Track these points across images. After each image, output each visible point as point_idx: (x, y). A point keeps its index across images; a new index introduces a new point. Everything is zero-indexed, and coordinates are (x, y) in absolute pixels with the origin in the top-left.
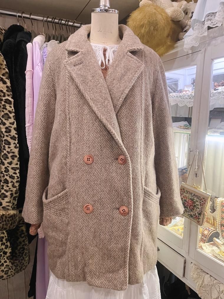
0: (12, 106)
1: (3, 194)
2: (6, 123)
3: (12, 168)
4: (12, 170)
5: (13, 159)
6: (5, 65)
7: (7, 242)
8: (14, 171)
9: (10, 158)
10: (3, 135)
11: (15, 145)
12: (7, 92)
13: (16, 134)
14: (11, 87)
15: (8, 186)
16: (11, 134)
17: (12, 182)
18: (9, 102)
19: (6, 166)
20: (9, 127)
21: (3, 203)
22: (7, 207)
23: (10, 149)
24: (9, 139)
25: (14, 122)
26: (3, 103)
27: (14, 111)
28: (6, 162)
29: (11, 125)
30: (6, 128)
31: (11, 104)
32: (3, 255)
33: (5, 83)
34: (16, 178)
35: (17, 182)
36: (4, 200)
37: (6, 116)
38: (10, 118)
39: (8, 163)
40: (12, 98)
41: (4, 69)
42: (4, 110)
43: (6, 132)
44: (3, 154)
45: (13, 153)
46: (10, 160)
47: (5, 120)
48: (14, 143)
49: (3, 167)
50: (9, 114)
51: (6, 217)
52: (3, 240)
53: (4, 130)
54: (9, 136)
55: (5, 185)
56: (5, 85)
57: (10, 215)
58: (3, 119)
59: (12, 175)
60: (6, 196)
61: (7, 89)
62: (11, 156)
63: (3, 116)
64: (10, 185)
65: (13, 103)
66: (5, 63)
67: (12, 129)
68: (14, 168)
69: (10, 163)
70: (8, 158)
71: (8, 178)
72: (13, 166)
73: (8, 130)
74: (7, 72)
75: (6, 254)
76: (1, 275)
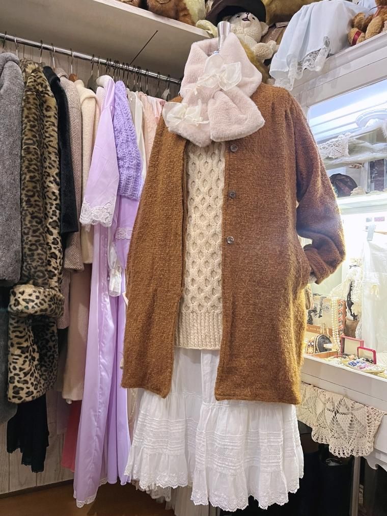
32: (32, 361)
52: (30, 339)
75: (34, 361)
76: (30, 390)
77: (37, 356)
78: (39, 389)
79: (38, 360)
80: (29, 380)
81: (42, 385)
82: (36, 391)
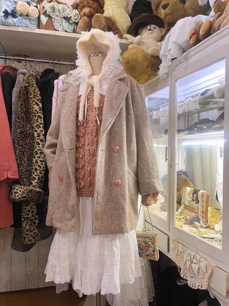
0: (42, 120)
1: (34, 177)
2: (38, 131)
3: (40, 161)
4: (40, 162)
5: (41, 155)
6: (39, 94)
7: (36, 216)
8: (41, 163)
9: (39, 153)
10: (35, 139)
11: (43, 145)
12: (39, 111)
13: (44, 138)
14: (42, 108)
15: (37, 172)
16: (40, 138)
17: (39, 170)
18: (40, 117)
19: (36, 159)
20: (40, 133)
21: (33, 183)
22: (36, 186)
23: (39, 148)
24: (39, 141)
25: (43, 130)
26: (36, 118)
27: (43, 123)
28: (36, 156)
29: (41, 132)
30: (38, 134)
31: (41, 118)
32: (33, 224)
33: (38, 105)
34: (42, 167)
35: (43, 170)
36: (34, 181)
37: (38, 126)
38: (40, 127)
39: (38, 157)
40: (42, 115)
41: (38, 97)
42: (37, 122)
43: (37, 136)
44: (35, 151)
45: (41, 150)
46: (39, 155)
47: (37, 128)
48: (42, 144)
49: (35, 160)
50: (40, 125)
51: (34, 192)
52: (34, 213)
53: (36, 135)
54: (39, 139)
55: (35, 172)
56: (38, 107)
57: (37, 191)
58: (36, 128)
59: (40, 165)
60: (35, 179)
61: (39, 109)
62: (40, 153)
63: (36, 127)
64: (38, 171)
65: (43, 118)
66: (39, 93)
67: (41, 135)
68: (41, 160)
69: (39, 157)
70: (38, 154)
71: (37, 167)
72: (41, 159)
73: (39, 135)
74: (40, 99)
75: (35, 224)
76: (30, 239)
77: (37, 221)
78: (36, 239)
79: (38, 223)
80: (29, 234)
81: (39, 237)
82: (34, 240)
